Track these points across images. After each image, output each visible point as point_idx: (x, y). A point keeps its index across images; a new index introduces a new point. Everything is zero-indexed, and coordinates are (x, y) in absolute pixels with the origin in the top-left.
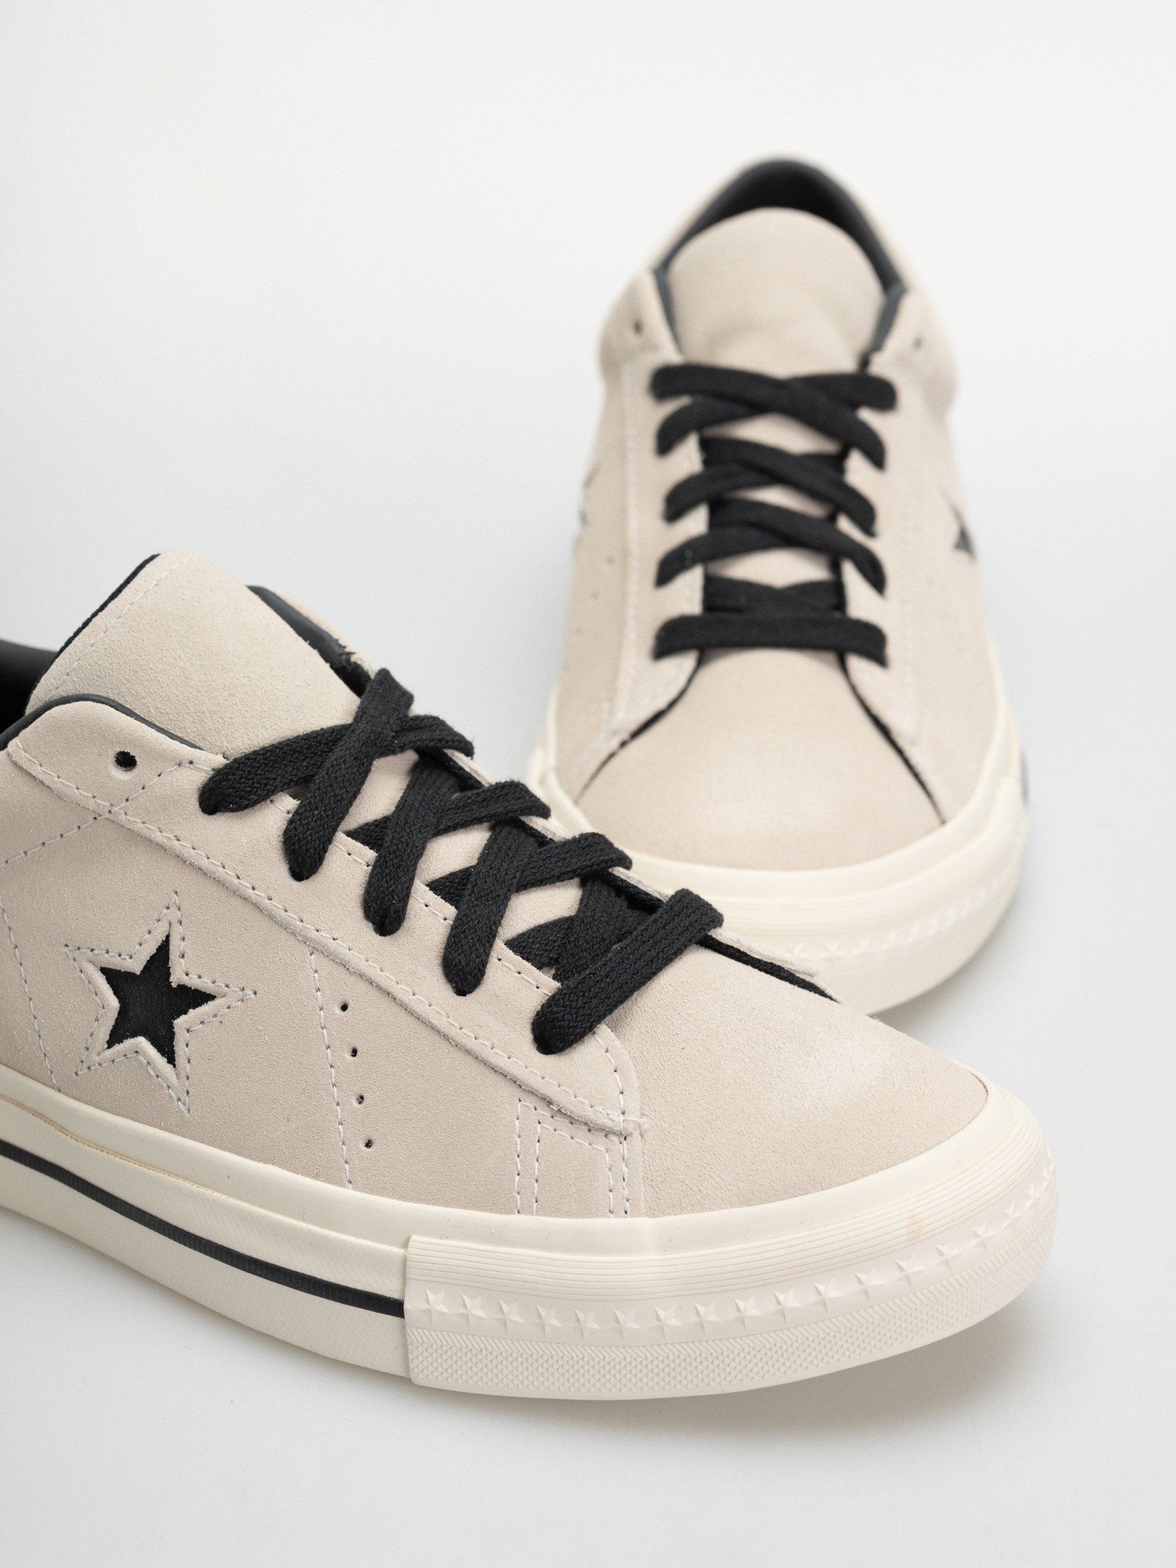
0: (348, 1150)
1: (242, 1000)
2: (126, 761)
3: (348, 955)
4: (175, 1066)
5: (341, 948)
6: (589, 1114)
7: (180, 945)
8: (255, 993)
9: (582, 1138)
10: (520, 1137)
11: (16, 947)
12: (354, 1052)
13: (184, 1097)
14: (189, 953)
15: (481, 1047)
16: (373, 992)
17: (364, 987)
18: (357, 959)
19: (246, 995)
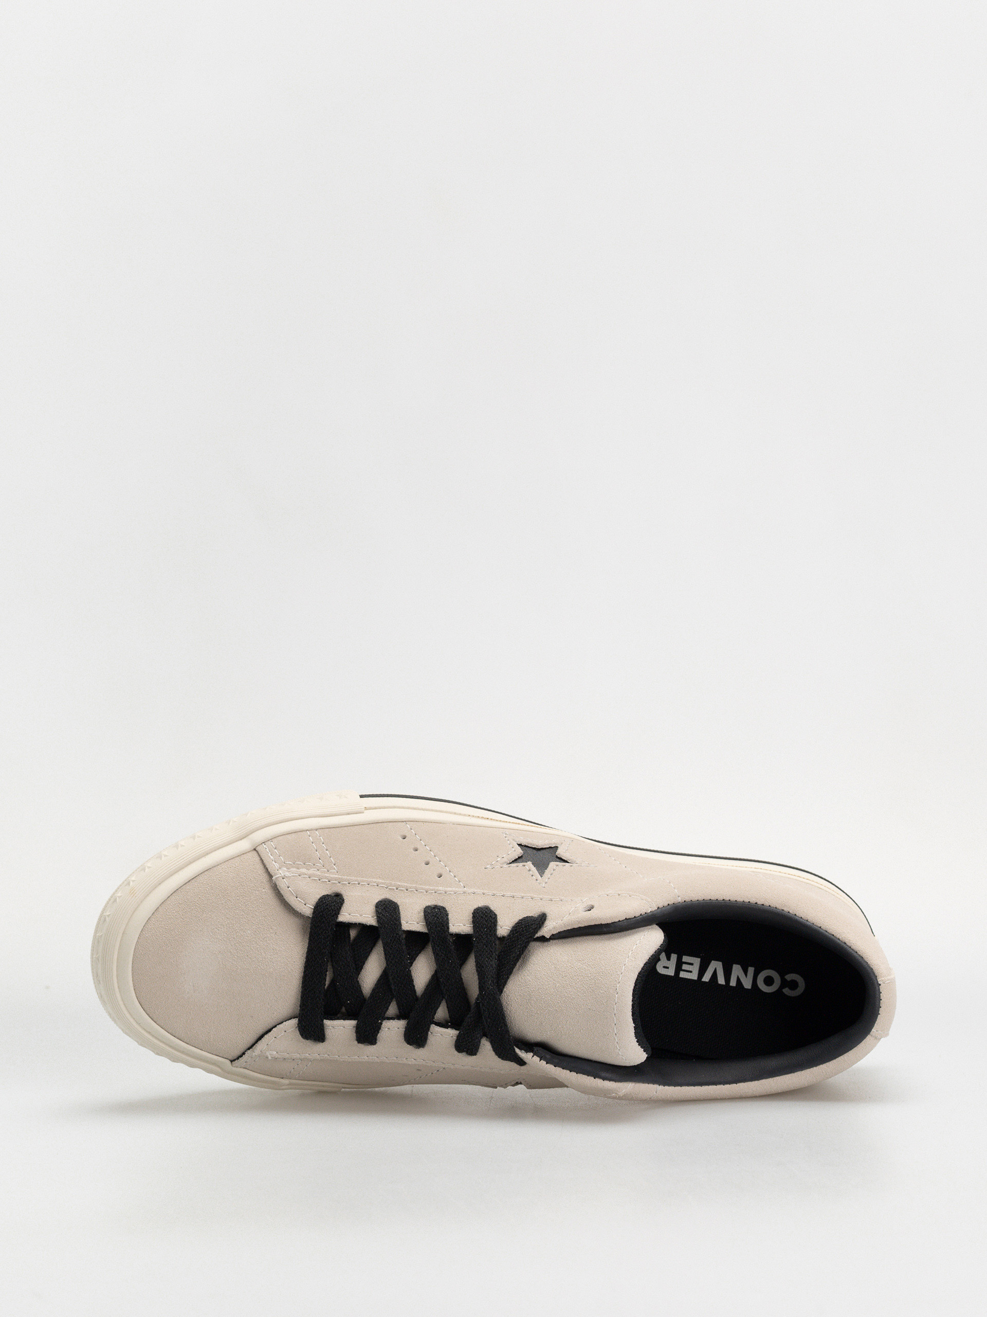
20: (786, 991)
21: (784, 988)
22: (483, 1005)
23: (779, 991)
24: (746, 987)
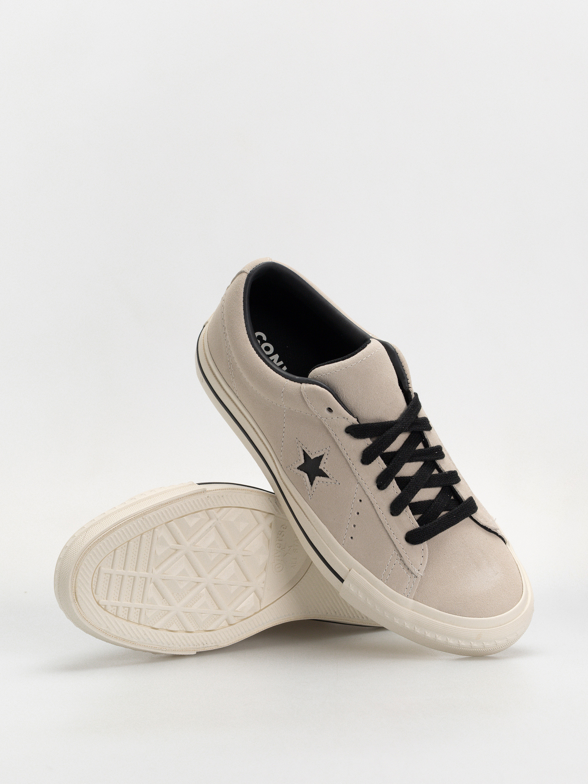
0: (346, 537)
1: (335, 483)
2: (330, 410)
3: (366, 490)
4: (312, 486)
5: (366, 487)
6: (410, 566)
7: (325, 460)
8: (339, 484)
9: (405, 571)
10: (390, 560)
11: (284, 428)
12: (358, 513)
13: (311, 495)
14: (327, 463)
15: (391, 532)
16: (369, 502)
17: (367, 499)
18: (369, 492)
19: (336, 483)
20: (265, 338)
21: (264, 341)
22: (408, 425)
23: (267, 342)
24: (279, 356)
